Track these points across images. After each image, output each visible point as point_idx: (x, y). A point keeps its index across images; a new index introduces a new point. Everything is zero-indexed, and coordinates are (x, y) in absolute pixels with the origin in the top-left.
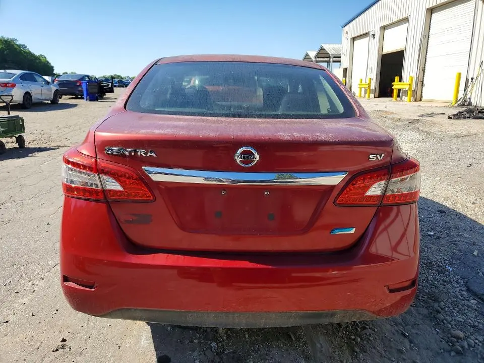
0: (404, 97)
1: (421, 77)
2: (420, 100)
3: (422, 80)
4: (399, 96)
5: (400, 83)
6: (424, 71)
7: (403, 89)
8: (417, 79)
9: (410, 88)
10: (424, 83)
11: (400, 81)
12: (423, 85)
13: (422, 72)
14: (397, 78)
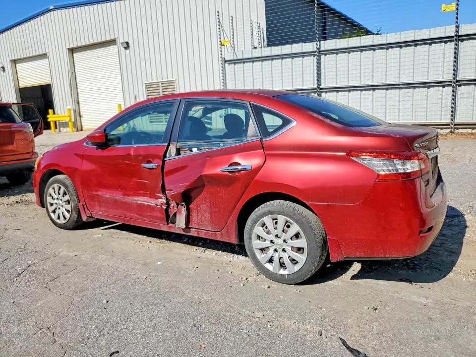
0: (61, 128)
1: (77, 109)
2: (82, 130)
3: (78, 112)
4: (56, 128)
5: (54, 116)
6: (78, 103)
7: (59, 121)
8: (75, 111)
9: (70, 120)
10: (81, 114)
11: (54, 113)
12: (80, 116)
13: (77, 105)
14: (50, 111)
